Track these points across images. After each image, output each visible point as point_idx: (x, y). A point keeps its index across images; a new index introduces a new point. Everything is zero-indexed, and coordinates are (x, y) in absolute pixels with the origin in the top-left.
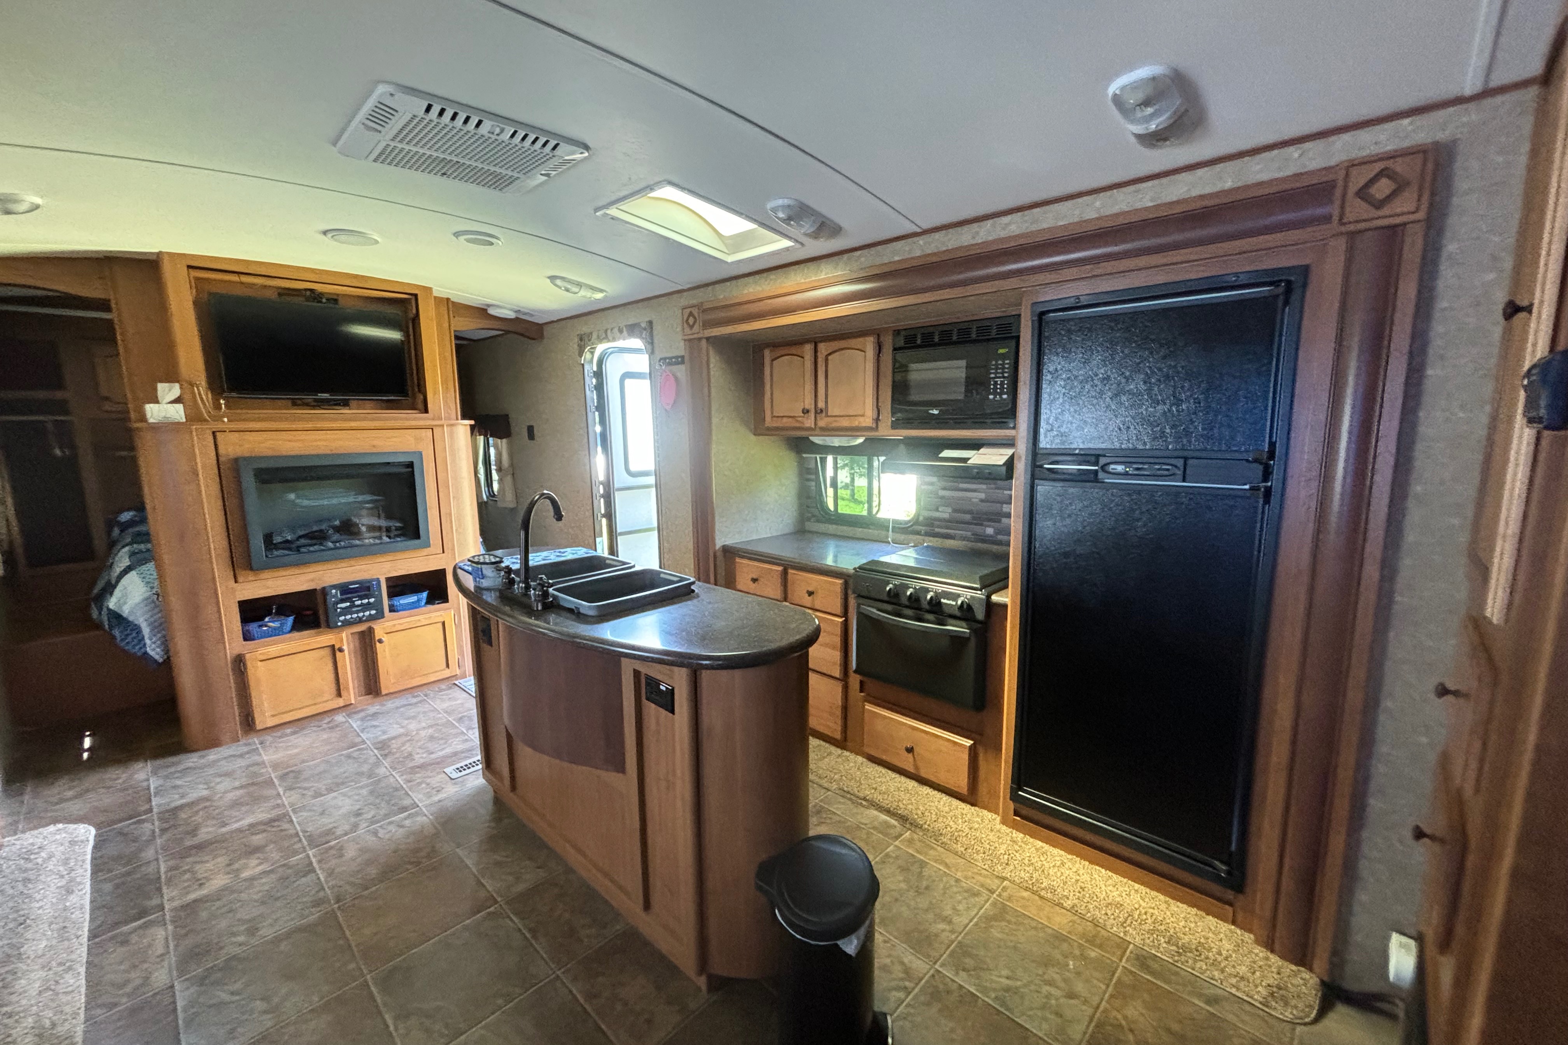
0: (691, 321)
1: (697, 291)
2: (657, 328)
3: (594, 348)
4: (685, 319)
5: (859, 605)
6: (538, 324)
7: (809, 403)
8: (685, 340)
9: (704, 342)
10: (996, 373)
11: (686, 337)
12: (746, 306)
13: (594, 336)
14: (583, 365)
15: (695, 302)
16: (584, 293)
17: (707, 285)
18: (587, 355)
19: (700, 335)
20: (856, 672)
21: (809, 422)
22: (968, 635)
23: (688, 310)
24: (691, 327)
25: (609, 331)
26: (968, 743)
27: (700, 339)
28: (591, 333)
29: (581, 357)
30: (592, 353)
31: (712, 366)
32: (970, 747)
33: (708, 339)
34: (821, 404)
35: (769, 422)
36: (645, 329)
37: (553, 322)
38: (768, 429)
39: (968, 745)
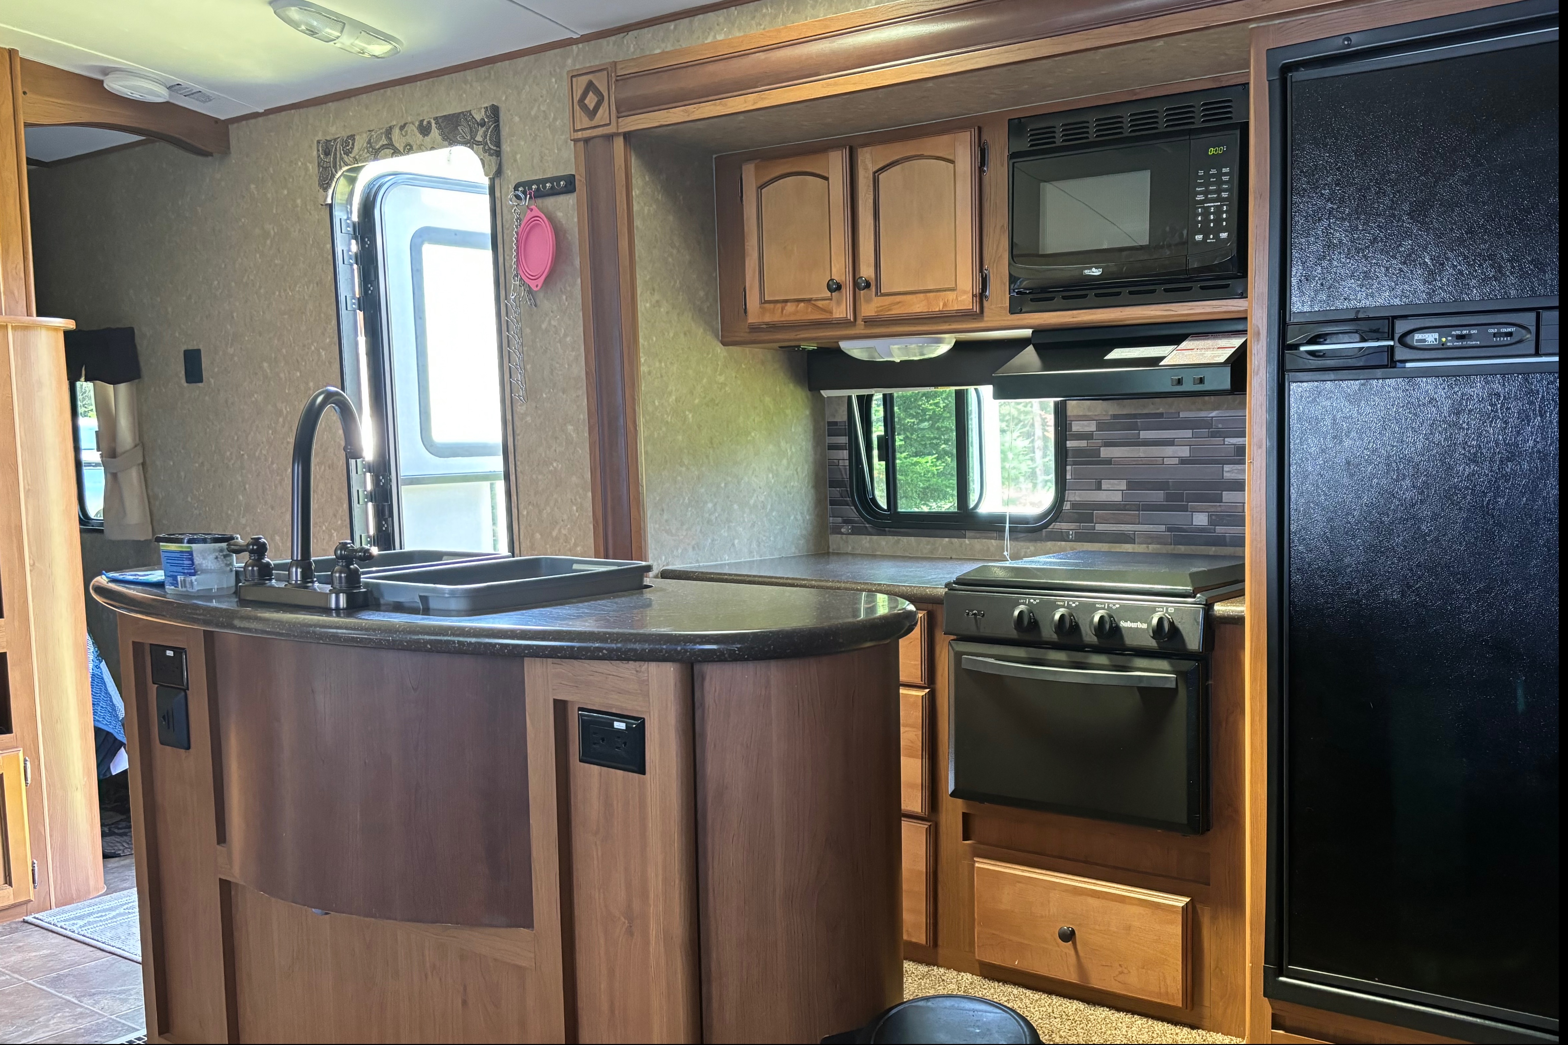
0: (591, 101)
1: (604, 42)
2: (510, 122)
3: (357, 170)
4: (577, 96)
5: (958, 656)
6: (217, 121)
7: (840, 271)
8: (575, 141)
9: (619, 143)
10: (1205, 193)
11: (580, 135)
12: (711, 68)
13: (360, 142)
14: (331, 206)
15: (596, 63)
16: (348, 41)
17: (625, 29)
18: (339, 187)
19: (611, 129)
20: (953, 795)
21: (841, 310)
22: (1173, 686)
23: (583, 81)
24: (592, 114)
25: (396, 132)
26: (1181, 901)
27: (610, 137)
28: (352, 137)
29: (326, 189)
30: (352, 181)
31: (635, 192)
32: (1185, 909)
33: (627, 136)
34: (867, 271)
35: (755, 313)
36: (482, 124)
37: (256, 115)
38: (755, 329)
39: (1181, 905)
